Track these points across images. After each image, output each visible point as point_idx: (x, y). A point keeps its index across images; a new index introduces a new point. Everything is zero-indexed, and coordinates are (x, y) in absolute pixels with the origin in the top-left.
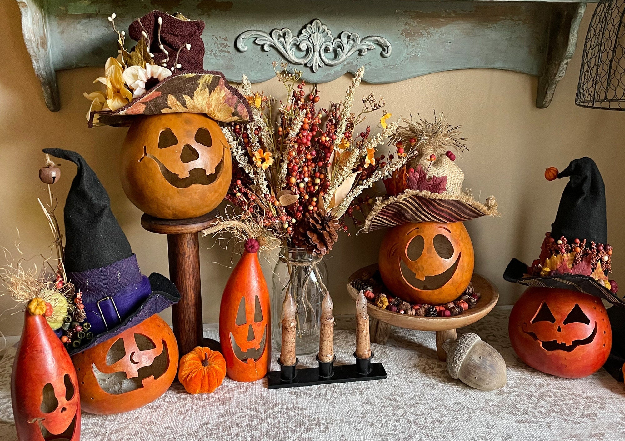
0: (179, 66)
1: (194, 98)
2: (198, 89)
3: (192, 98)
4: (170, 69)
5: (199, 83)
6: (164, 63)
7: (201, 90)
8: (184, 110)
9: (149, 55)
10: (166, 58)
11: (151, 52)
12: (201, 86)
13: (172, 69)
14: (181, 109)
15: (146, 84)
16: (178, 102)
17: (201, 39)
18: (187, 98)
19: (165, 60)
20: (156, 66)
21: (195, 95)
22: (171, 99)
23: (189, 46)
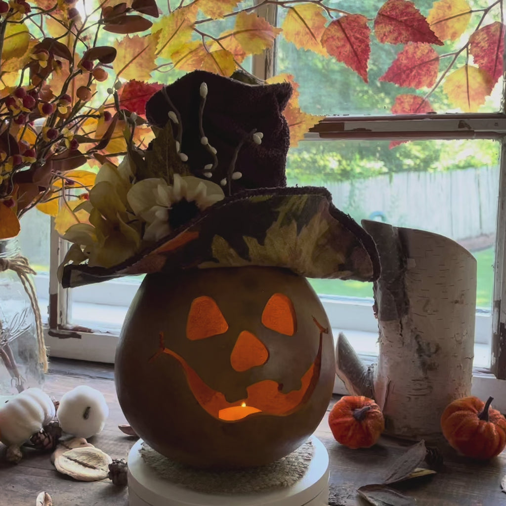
0: (238, 175)
1: (267, 241)
2: (275, 225)
3: (261, 242)
4: (219, 184)
5: (278, 212)
6: (208, 171)
7: (282, 225)
8: (245, 263)
9: (179, 158)
10: (213, 162)
11: (183, 150)
12: (280, 218)
13: (224, 182)
14: (236, 261)
15: (170, 213)
16: (232, 251)
17: (284, 118)
18: (252, 243)
19: (210, 166)
20: (192, 178)
21: (268, 235)
22: (219, 244)
23: (259, 137)
